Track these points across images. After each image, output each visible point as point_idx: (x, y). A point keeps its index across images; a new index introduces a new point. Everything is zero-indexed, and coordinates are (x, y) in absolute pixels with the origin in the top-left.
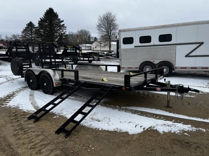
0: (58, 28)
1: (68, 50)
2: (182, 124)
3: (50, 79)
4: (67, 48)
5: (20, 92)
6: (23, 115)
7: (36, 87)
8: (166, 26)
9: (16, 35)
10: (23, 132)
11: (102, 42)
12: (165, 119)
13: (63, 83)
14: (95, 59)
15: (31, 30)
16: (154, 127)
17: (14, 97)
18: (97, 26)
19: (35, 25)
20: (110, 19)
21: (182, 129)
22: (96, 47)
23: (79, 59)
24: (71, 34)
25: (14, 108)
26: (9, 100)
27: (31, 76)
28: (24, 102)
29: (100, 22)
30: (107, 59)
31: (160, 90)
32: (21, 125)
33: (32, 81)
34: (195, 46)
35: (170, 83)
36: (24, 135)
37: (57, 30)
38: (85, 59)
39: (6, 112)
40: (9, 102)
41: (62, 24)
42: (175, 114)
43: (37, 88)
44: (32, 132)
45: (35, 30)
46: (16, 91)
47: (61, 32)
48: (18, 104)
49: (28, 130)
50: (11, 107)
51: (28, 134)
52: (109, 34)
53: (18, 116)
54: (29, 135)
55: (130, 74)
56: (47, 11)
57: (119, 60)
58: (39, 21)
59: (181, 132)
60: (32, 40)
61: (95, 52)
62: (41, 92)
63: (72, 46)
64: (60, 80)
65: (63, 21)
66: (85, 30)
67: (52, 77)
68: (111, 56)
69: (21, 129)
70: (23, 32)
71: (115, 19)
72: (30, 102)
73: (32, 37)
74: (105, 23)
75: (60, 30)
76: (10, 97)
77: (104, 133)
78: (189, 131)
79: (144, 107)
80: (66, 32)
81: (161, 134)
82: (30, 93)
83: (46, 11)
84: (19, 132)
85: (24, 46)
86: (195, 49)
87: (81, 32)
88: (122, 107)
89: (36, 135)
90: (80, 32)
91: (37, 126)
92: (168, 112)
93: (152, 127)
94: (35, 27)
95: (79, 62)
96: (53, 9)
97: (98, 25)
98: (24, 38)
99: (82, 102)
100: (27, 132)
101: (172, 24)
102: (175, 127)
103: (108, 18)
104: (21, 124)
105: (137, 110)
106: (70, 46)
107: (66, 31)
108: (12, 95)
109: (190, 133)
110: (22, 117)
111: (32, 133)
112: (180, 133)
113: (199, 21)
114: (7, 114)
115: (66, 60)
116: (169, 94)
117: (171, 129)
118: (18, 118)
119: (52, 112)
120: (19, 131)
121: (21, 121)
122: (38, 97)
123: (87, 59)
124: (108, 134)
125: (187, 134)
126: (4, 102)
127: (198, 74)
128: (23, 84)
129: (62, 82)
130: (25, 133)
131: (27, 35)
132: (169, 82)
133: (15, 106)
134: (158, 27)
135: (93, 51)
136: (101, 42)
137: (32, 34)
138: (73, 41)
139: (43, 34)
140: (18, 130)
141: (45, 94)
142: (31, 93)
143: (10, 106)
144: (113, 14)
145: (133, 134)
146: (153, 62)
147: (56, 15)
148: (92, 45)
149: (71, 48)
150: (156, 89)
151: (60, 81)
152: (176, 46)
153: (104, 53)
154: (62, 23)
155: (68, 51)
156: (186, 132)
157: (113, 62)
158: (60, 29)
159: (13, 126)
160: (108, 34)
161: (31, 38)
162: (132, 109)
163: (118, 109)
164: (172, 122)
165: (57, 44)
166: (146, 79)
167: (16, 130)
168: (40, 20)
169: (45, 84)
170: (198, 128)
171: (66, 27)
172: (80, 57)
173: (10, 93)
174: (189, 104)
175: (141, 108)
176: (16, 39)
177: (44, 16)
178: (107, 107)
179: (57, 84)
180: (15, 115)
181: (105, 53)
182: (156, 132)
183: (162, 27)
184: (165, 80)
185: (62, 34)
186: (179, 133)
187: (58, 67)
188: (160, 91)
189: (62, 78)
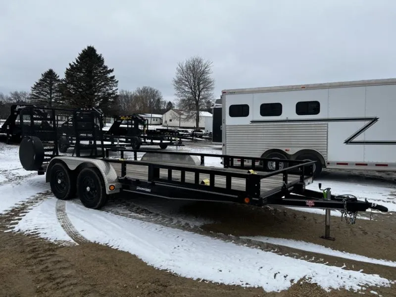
0: (103, 83)
1: (121, 123)
2: (362, 272)
3: (98, 178)
4: (119, 121)
5: (37, 202)
6: (49, 250)
7: (68, 193)
8: (310, 86)
9: (21, 93)
10: (54, 286)
11: (182, 112)
12: (327, 263)
13: (124, 187)
14: (173, 142)
15: (51, 84)
16: (311, 278)
17: (26, 212)
18: (176, 82)
19: (58, 77)
20: (198, 71)
21: (365, 283)
22: (171, 120)
23: (143, 141)
24: (125, 95)
25: (29, 235)
26: (17, 218)
27: (60, 172)
28: (47, 224)
29: (182, 76)
30: (193, 143)
31: (314, 204)
32: (48, 271)
33: (62, 182)
34: (363, 124)
35: (330, 192)
36: (58, 292)
37: (101, 87)
38: (154, 141)
39: (14, 242)
40: (17, 223)
41: (110, 75)
42: (344, 252)
43: (70, 197)
44: (71, 284)
45: (58, 85)
46: (27, 200)
47: (107, 90)
48: (36, 228)
49: (63, 282)
50: (23, 233)
51: (66, 289)
52: (197, 98)
53: (39, 252)
54: (66, 292)
55: (249, 172)
56: (83, 51)
57: (221, 145)
58: (67, 69)
59: (364, 288)
60: (51, 102)
61: (169, 128)
62: (78, 204)
63: (129, 117)
64: (119, 180)
65: (111, 71)
66: (151, 89)
67: (104, 174)
68: (201, 137)
69: (48, 279)
70: (33, 88)
71: (208, 71)
72: (59, 225)
73: (51, 98)
74: (189, 77)
75: (105, 87)
76: (18, 212)
77: (216, 289)
78: (379, 286)
79: (283, 238)
80: (118, 91)
81: (326, 292)
82: (57, 205)
83: (81, 52)
84: (45, 285)
85: (40, 113)
86: (363, 130)
87: (144, 92)
88: (240, 237)
89: (81, 292)
90: (141, 91)
91: (81, 274)
92: (329, 248)
93: (307, 277)
94: (59, 80)
95: (141, 146)
96: (95, 48)
97: (176, 79)
98: (35, 98)
99: (162, 226)
100: (61, 286)
101: (321, 84)
102: (351, 279)
103: (194, 69)
104: (49, 269)
105: (270, 244)
106: (125, 117)
107: (117, 89)
108: (22, 209)
109: (381, 290)
110: (48, 253)
111: (72, 287)
112: (362, 290)
113: (368, 81)
114: (17, 246)
115: (120, 143)
116: (328, 213)
117: (344, 282)
118: (40, 255)
119: (106, 244)
120: (45, 283)
121: (46, 261)
122: (72, 213)
123: (159, 142)
124: (224, 291)
125: (376, 293)
126: (7, 223)
127: (367, 175)
128: (41, 188)
129: (123, 185)
130: (58, 286)
131: (42, 94)
132: (328, 189)
133: (29, 230)
134: (295, 87)
135: (168, 126)
136: (182, 110)
137: (51, 92)
138: (128, 107)
139: (74, 93)
140: (44, 281)
141: (87, 209)
142: (59, 205)
143: (19, 230)
144: (204, 62)
145: (272, 291)
146: (286, 150)
147: (99, 60)
148: (164, 115)
149: (128, 120)
150: (305, 202)
151: (119, 183)
152: (327, 124)
153: (186, 131)
154: (111, 73)
155: (121, 126)
156: (372, 288)
157: (205, 148)
158: (107, 84)
159: (32, 272)
160: (195, 97)
161: (49, 99)
162: (259, 242)
163: (233, 241)
164: (342, 269)
165: (102, 111)
166: (286, 182)
167: (38, 281)
168: (69, 67)
169: (88, 189)
170: (393, 281)
171: (117, 82)
172: (145, 138)
173: (16, 204)
174: (366, 233)
175: (277, 239)
176: (19, 100)
177: (77, 61)
178: (212, 236)
179: (112, 188)
180: (33, 251)
181: (190, 131)
182: (317, 289)
183: (302, 88)
184: (320, 185)
185: (109, 94)
186: (360, 291)
187: (108, 156)
188: (313, 207)
189: (122, 178)
